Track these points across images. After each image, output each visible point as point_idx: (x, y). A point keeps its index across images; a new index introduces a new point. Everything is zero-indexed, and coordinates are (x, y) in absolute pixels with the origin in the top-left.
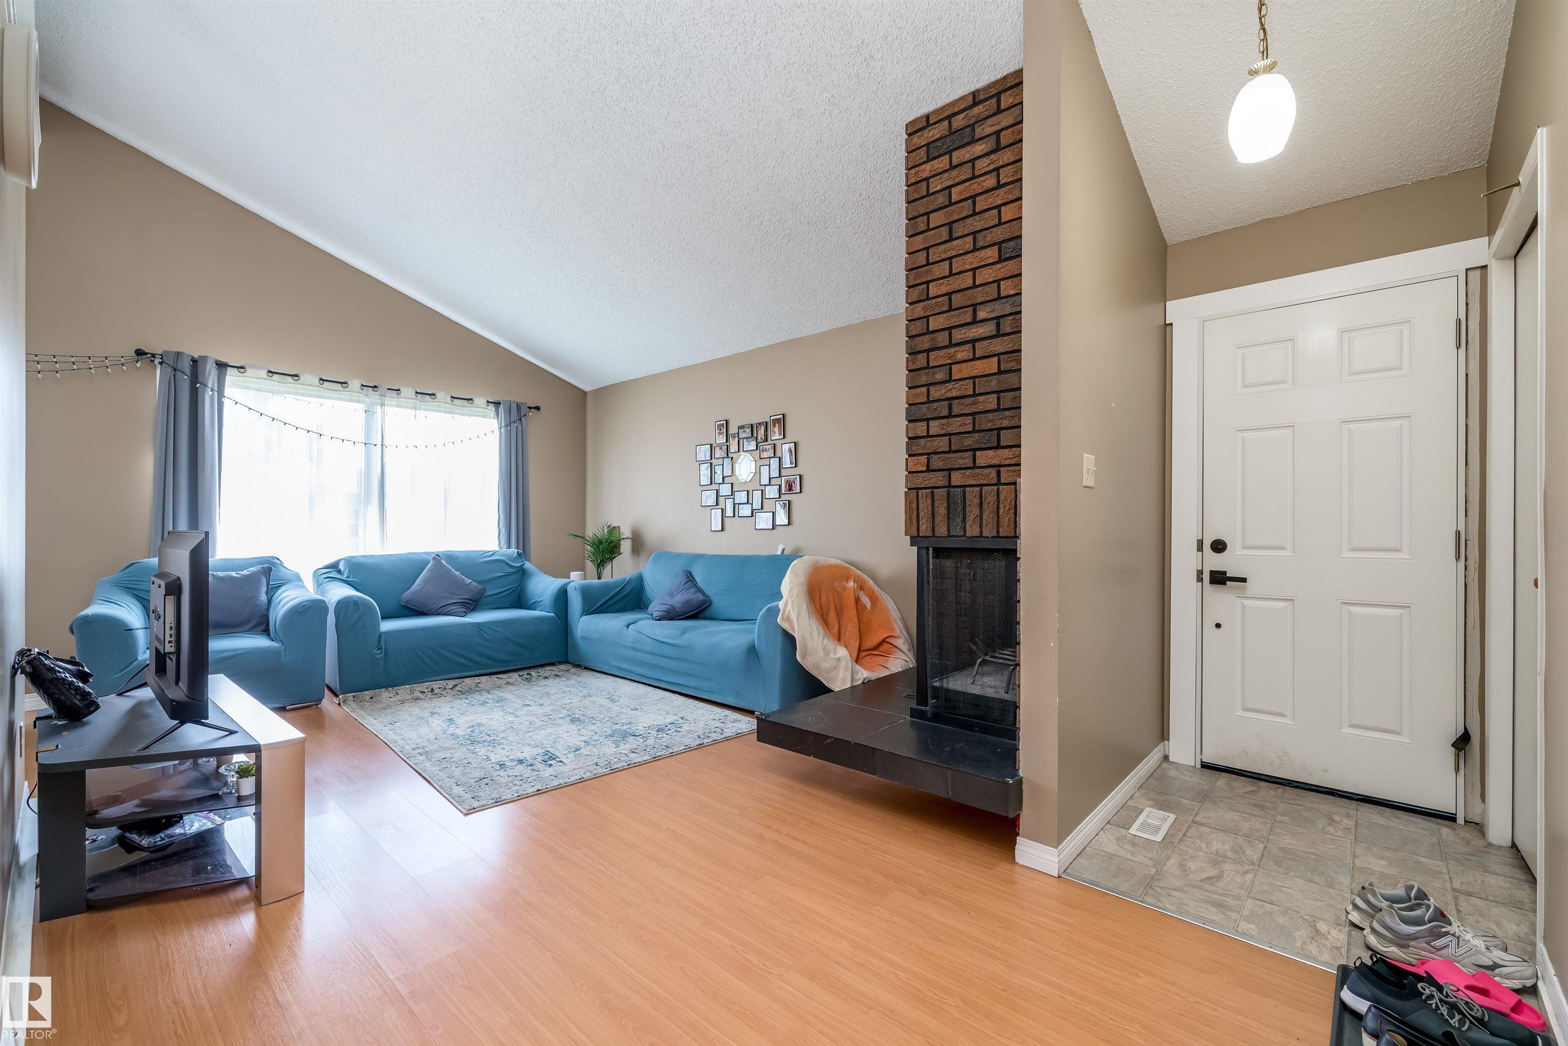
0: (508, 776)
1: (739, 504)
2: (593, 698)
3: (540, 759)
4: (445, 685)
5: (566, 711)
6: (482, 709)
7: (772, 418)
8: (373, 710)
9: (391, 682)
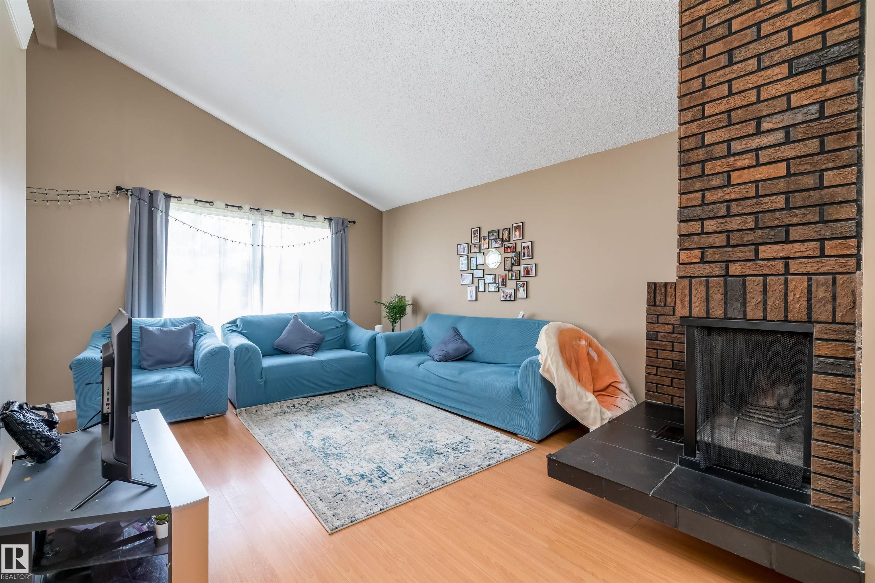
0: (356, 492)
1: (488, 283)
2: (399, 416)
3: (376, 474)
4: (302, 402)
5: (384, 427)
6: (327, 423)
7: (514, 225)
8: (258, 421)
9: (268, 401)
